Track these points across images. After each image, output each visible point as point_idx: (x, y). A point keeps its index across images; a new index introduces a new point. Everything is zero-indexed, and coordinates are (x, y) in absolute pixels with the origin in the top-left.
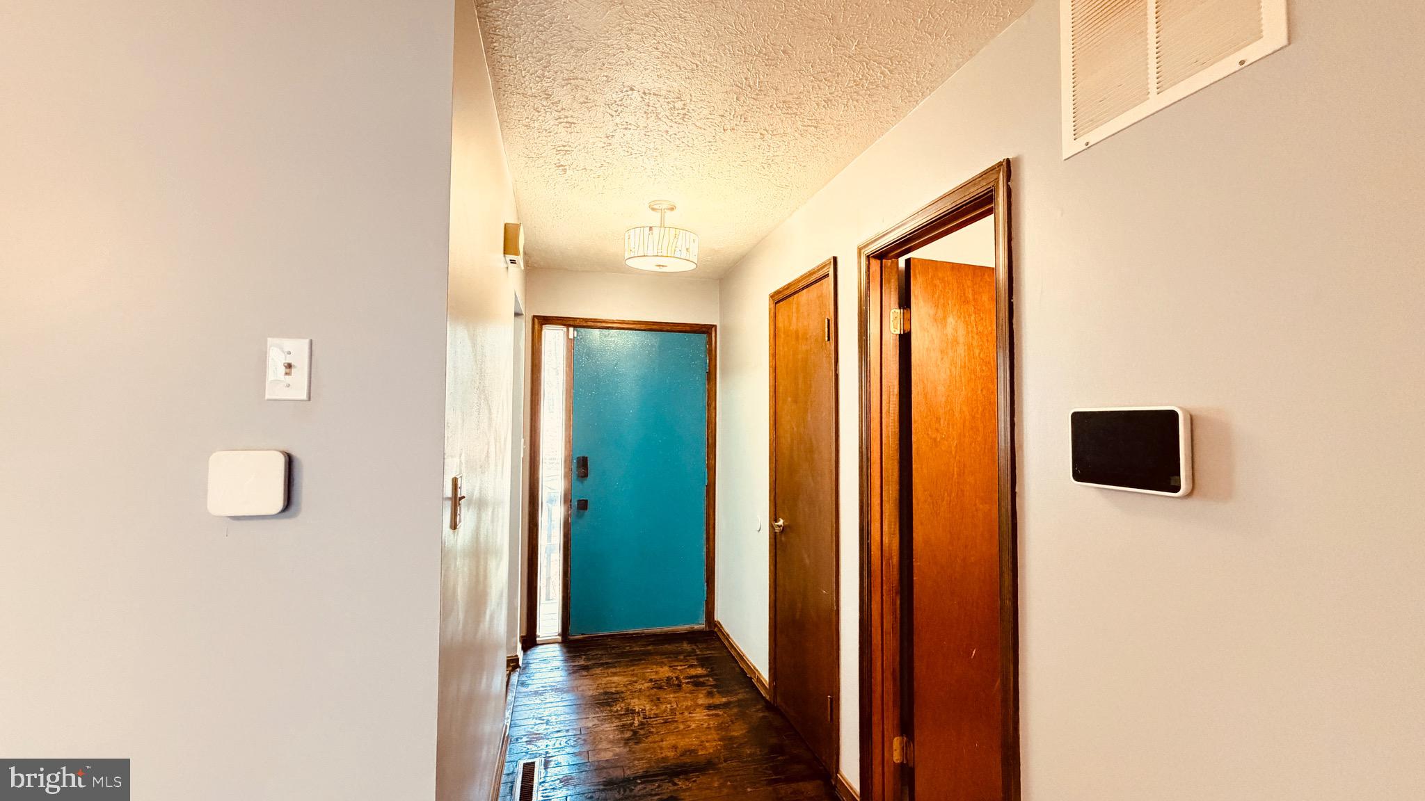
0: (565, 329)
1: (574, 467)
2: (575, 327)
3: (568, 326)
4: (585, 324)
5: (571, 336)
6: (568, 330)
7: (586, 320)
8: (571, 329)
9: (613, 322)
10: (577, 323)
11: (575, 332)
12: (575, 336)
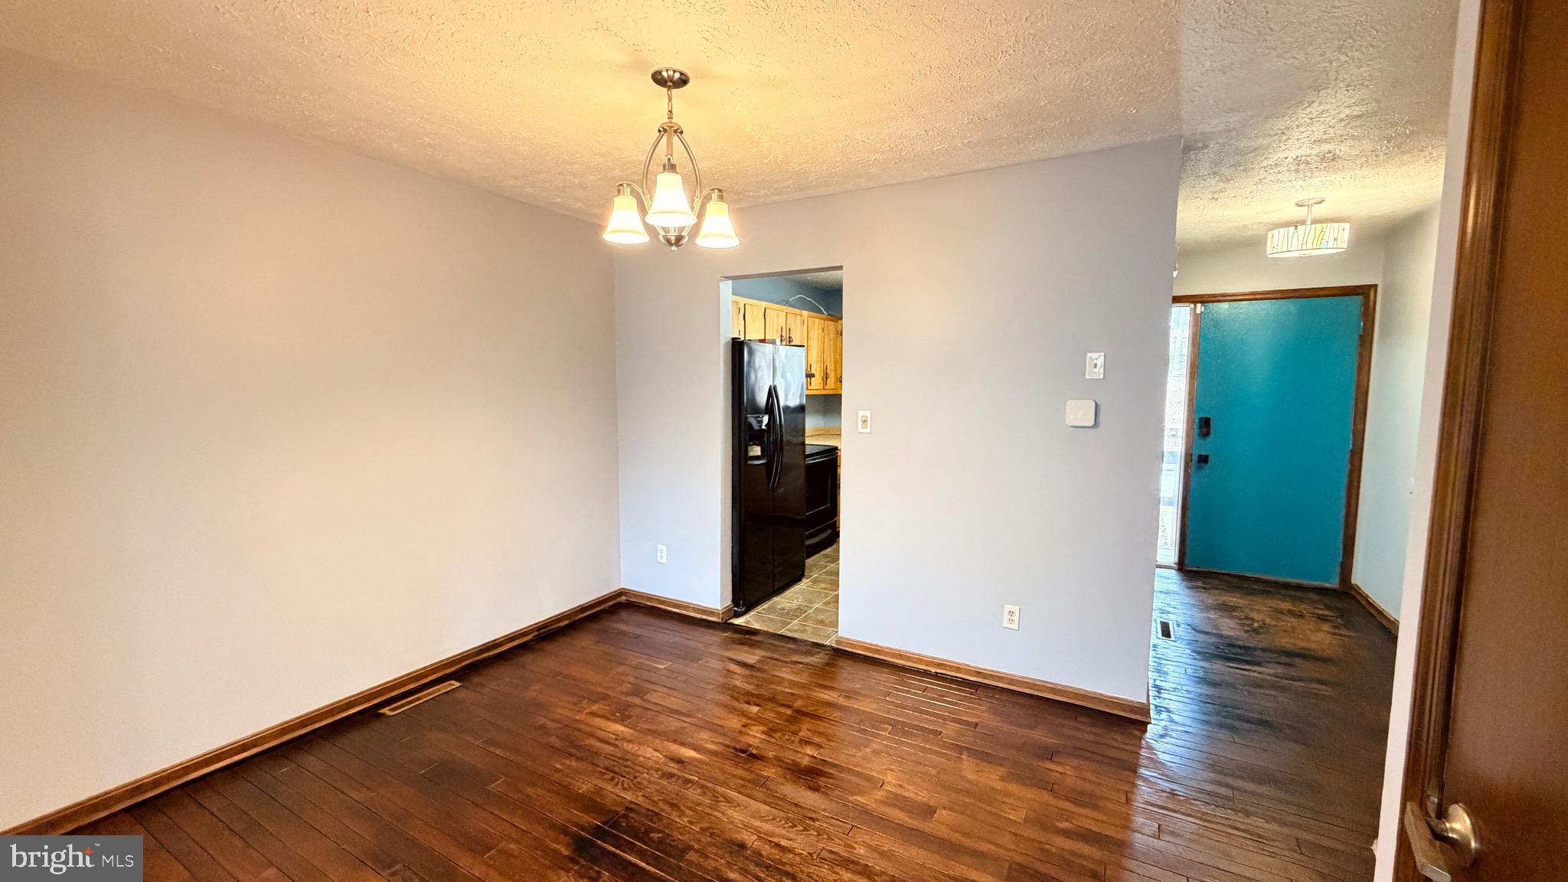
0: (1192, 306)
1: (1196, 427)
2: (1202, 302)
3: (1195, 303)
4: (1213, 299)
5: (1198, 311)
6: (1195, 306)
7: (1214, 296)
8: (1199, 305)
9: (1244, 294)
10: (1204, 299)
11: (1203, 308)
12: (1203, 310)
